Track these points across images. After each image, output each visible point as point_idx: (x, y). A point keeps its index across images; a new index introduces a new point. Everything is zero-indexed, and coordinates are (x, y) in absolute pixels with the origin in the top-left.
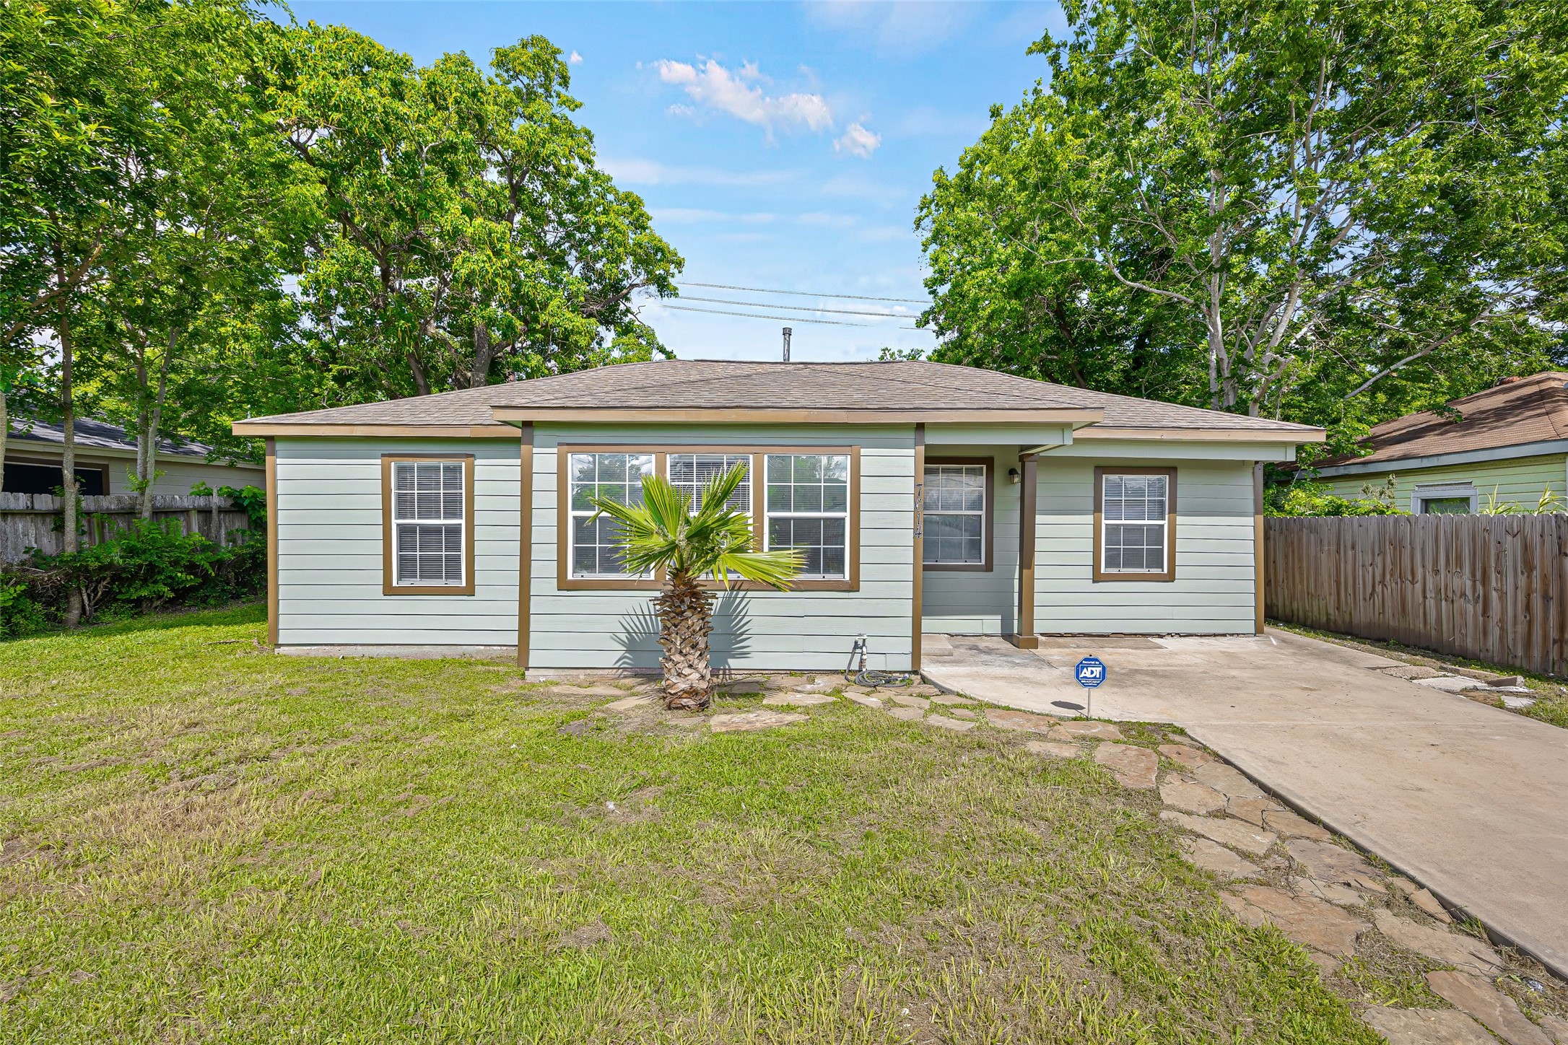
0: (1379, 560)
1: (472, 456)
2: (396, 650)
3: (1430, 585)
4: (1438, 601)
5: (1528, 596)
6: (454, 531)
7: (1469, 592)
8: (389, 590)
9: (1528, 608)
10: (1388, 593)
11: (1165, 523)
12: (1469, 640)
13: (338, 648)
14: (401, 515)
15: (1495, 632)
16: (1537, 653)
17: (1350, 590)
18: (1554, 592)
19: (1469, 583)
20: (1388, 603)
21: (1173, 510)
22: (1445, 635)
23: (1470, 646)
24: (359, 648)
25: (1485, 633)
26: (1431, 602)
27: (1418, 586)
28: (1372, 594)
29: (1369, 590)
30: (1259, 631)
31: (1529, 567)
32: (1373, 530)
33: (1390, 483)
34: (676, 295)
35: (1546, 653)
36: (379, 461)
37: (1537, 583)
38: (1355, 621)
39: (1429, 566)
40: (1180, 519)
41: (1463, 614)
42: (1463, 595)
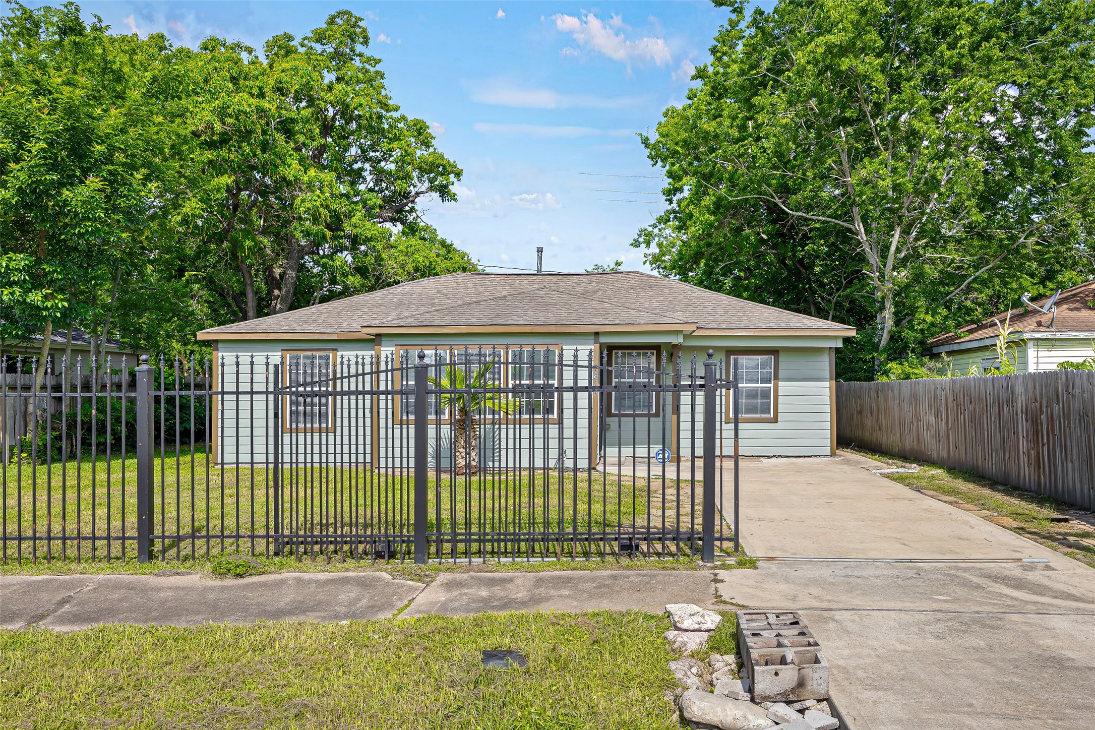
1: (336, 349)
8: (285, 430)
11: (772, 385)
21: (776, 378)
30: (833, 454)
34: (455, 200)
36: (280, 354)
40: (780, 384)
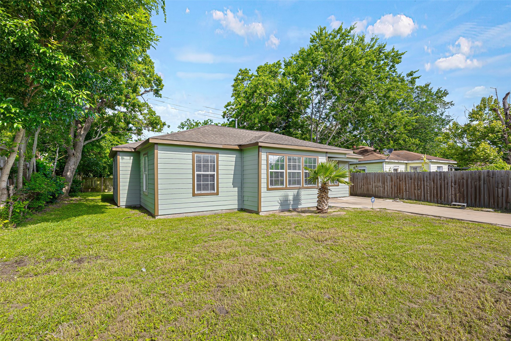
0: (363, 181)
1: (218, 153)
2: (196, 214)
3: (374, 185)
4: (375, 188)
5: (392, 186)
6: (213, 176)
7: (381, 186)
8: (194, 195)
9: (392, 188)
10: (365, 187)
12: (381, 194)
13: (177, 215)
14: (198, 171)
15: (386, 193)
16: (393, 195)
17: (356, 187)
18: (396, 185)
19: (381, 184)
20: (365, 189)
22: (377, 194)
23: (381, 195)
24: (184, 214)
25: (384, 193)
26: (374, 188)
27: (371, 186)
28: (361, 188)
29: (360, 187)
30: (349, 196)
31: (392, 181)
32: (361, 175)
33: (356, 166)
35: (395, 195)
36: (191, 154)
37: (393, 184)
38: (357, 193)
39: (373, 182)
41: (380, 190)
42: (380, 186)
